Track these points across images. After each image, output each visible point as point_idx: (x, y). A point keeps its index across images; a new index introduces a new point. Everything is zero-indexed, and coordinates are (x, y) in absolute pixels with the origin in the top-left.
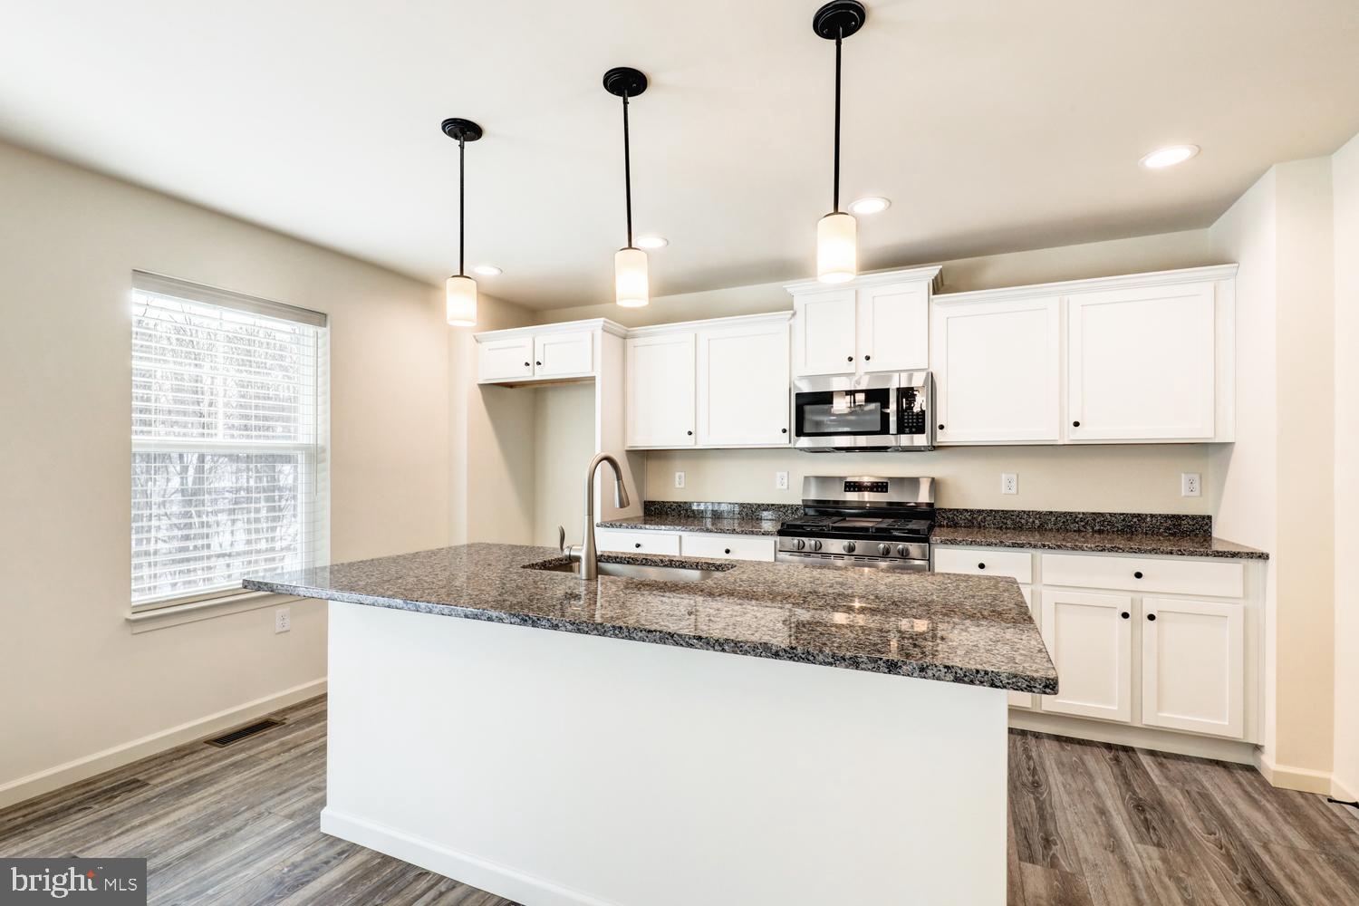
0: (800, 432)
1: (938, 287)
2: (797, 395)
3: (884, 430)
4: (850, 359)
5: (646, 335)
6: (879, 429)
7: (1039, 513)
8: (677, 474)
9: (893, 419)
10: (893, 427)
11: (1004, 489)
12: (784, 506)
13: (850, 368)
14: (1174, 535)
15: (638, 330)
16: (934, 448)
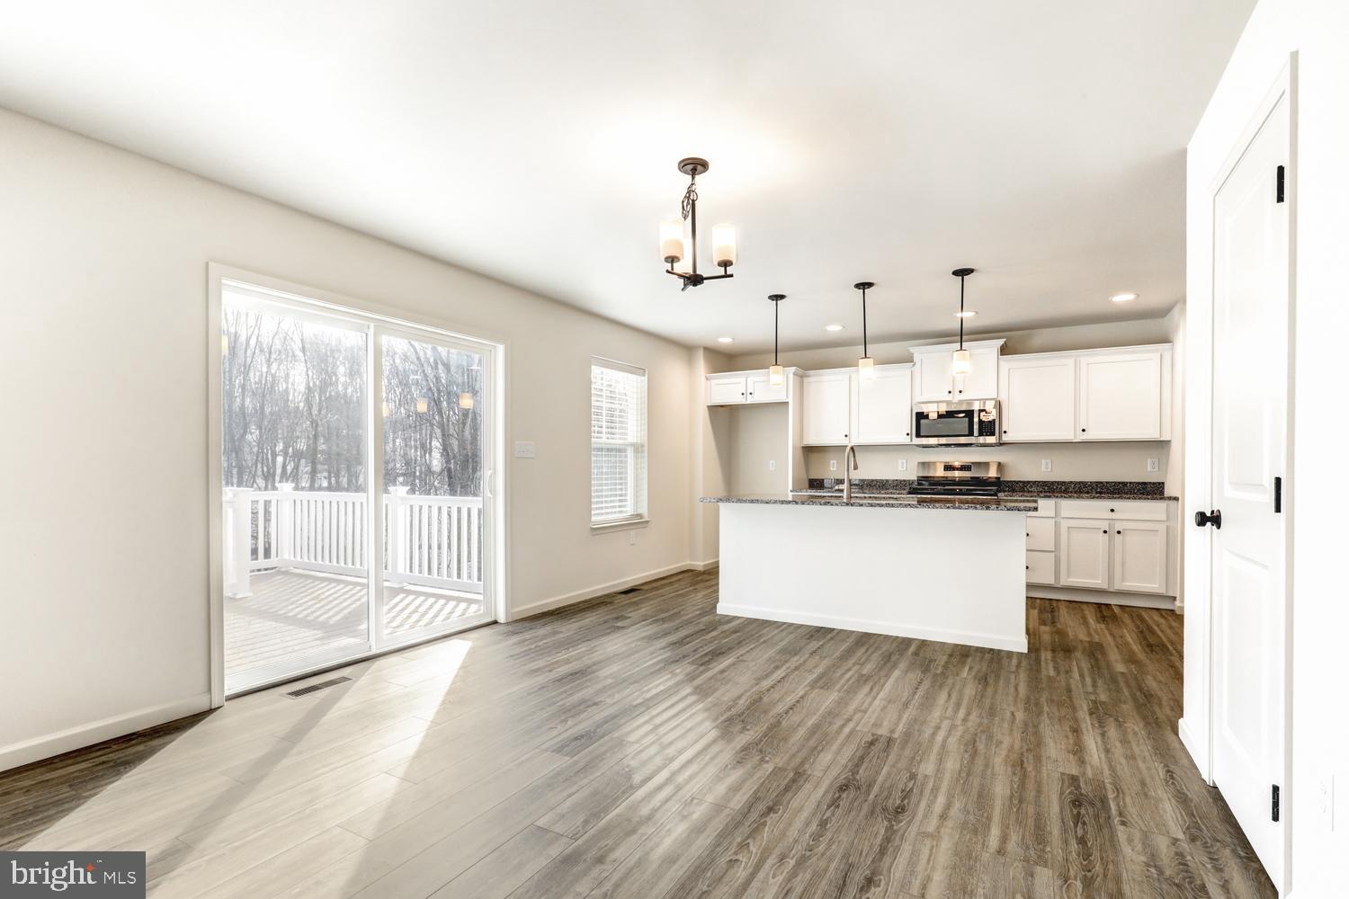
0: (918, 435)
1: (1004, 351)
2: (917, 413)
3: (971, 434)
4: (950, 392)
5: (815, 375)
6: (967, 433)
7: (1064, 482)
8: (832, 462)
9: (976, 427)
10: (976, 432)
11: (1043, 469)
12: (904, 481)
13: (949, 398)
14: (1143, 494)
15: (811, 372)
16: (1001, 444)
